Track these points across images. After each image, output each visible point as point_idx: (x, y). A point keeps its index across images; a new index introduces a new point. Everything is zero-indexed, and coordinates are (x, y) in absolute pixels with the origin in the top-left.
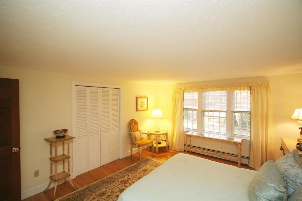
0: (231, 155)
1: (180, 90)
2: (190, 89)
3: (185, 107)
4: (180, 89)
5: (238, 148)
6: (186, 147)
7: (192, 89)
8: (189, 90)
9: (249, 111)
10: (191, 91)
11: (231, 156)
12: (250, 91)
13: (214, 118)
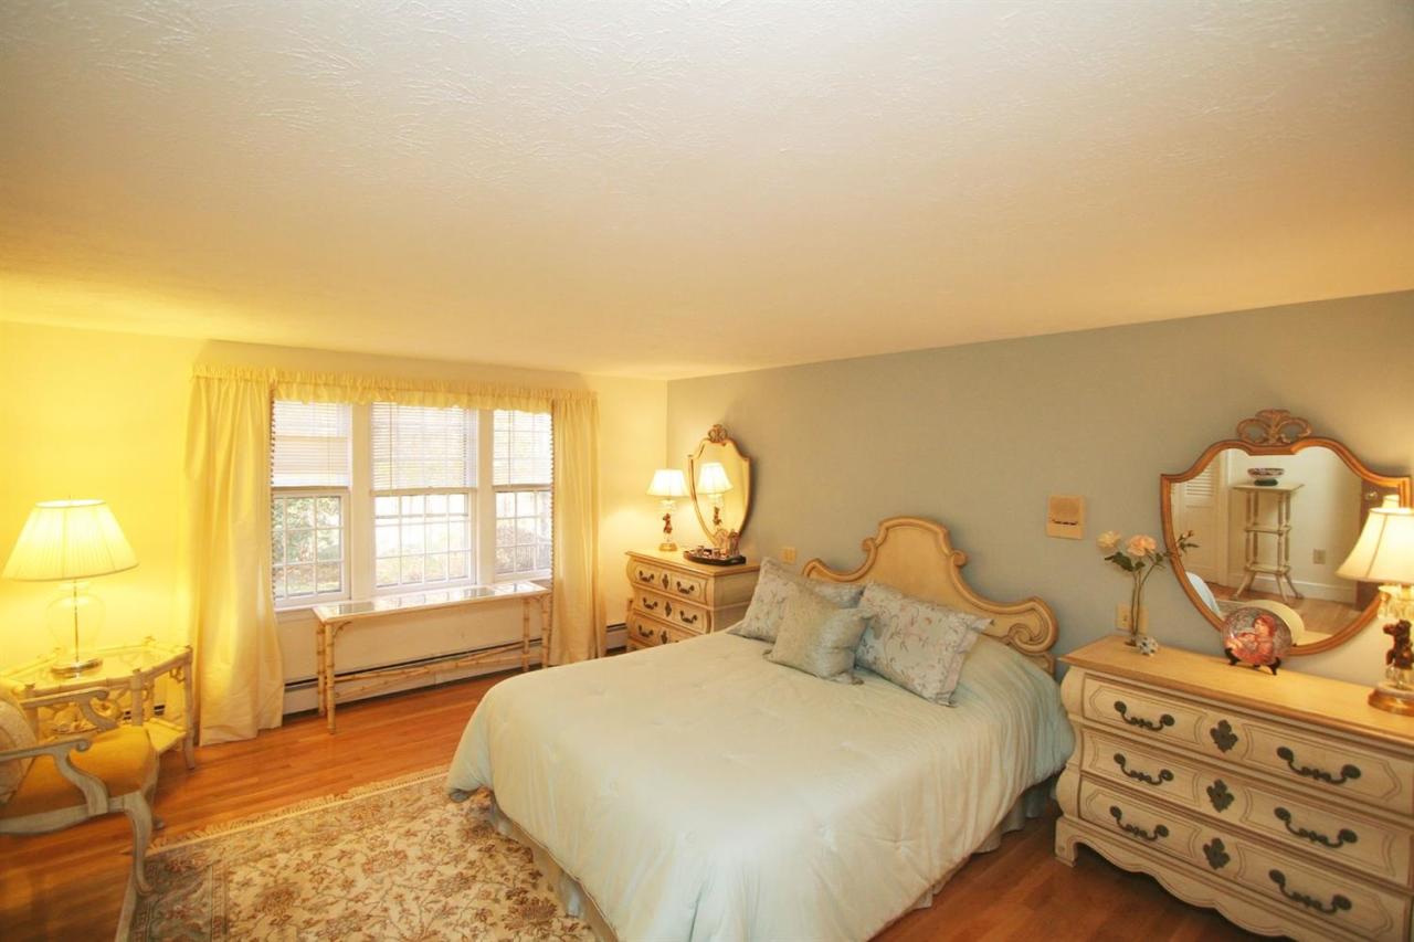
0: (503, 649)
1: (246, 381)
2: (316, 385)
3: (280, 480)
4: (248, 376)
5: (545, 612)
6: (333, 688)
7: (325, 384)
8: (310, 388)
9: (548, 481)
10: (323, 391)
11: (504, 652)
12: (553, 415)
13: (400, 525)
